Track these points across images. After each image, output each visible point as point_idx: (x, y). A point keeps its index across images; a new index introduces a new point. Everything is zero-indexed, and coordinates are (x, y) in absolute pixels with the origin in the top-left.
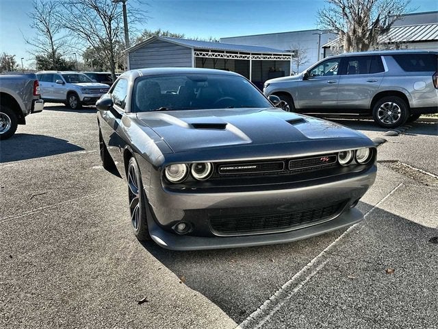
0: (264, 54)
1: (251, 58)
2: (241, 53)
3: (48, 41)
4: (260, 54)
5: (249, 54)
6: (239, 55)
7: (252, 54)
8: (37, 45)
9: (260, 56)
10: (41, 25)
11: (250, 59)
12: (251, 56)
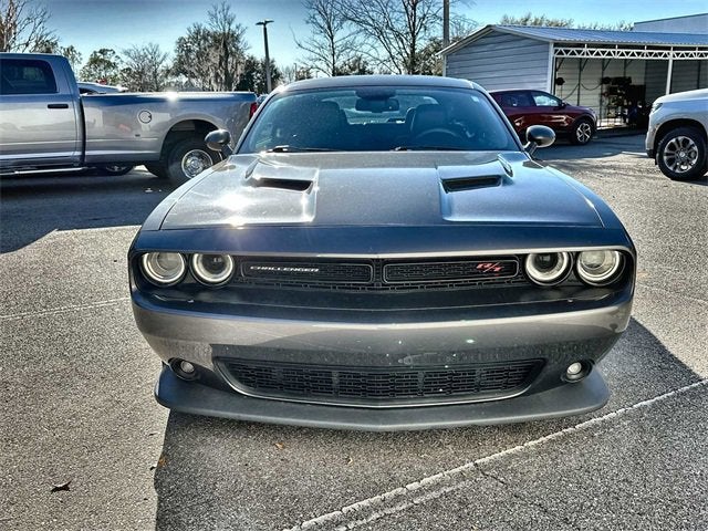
0: (700, 49)
1: (671, 56)
2: (649, 48)
3: (327, 42)
4: (694, 49)
5: (668, 48)
6: (646, 51)
7: (675, 49)
8: (312, 49)
9: (691, 52)
10: (319, 18)
11: (670, 58)
12: (672, 52)
